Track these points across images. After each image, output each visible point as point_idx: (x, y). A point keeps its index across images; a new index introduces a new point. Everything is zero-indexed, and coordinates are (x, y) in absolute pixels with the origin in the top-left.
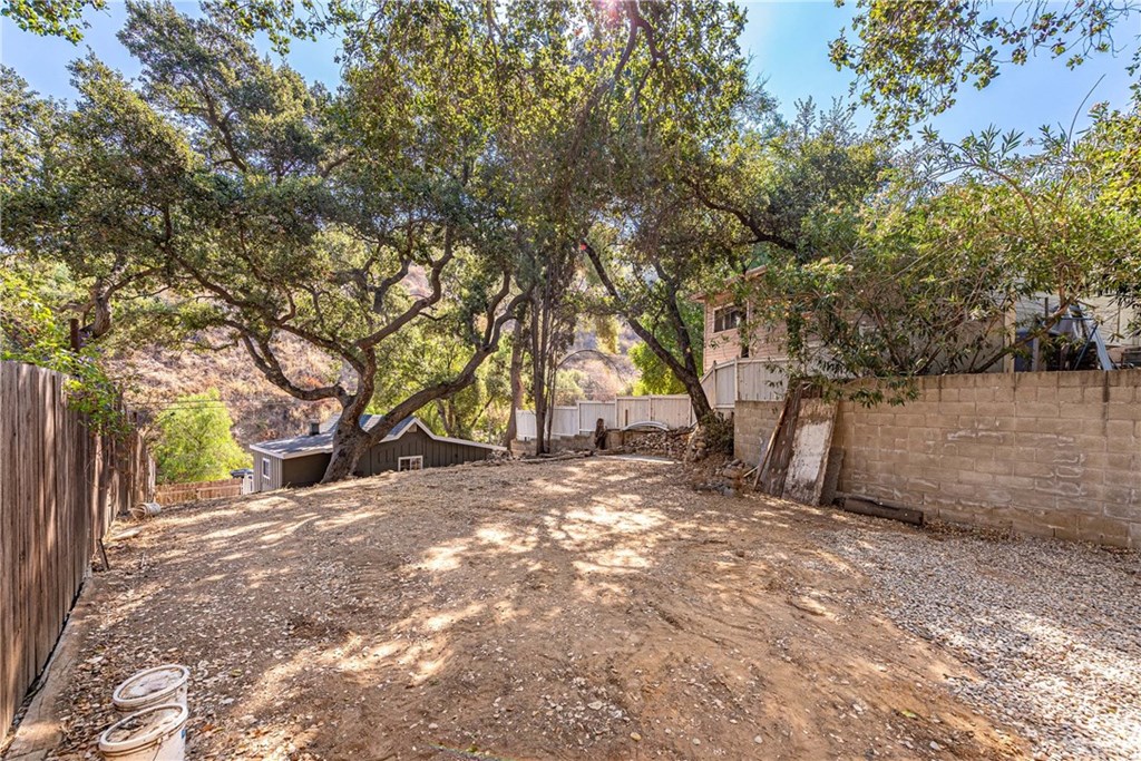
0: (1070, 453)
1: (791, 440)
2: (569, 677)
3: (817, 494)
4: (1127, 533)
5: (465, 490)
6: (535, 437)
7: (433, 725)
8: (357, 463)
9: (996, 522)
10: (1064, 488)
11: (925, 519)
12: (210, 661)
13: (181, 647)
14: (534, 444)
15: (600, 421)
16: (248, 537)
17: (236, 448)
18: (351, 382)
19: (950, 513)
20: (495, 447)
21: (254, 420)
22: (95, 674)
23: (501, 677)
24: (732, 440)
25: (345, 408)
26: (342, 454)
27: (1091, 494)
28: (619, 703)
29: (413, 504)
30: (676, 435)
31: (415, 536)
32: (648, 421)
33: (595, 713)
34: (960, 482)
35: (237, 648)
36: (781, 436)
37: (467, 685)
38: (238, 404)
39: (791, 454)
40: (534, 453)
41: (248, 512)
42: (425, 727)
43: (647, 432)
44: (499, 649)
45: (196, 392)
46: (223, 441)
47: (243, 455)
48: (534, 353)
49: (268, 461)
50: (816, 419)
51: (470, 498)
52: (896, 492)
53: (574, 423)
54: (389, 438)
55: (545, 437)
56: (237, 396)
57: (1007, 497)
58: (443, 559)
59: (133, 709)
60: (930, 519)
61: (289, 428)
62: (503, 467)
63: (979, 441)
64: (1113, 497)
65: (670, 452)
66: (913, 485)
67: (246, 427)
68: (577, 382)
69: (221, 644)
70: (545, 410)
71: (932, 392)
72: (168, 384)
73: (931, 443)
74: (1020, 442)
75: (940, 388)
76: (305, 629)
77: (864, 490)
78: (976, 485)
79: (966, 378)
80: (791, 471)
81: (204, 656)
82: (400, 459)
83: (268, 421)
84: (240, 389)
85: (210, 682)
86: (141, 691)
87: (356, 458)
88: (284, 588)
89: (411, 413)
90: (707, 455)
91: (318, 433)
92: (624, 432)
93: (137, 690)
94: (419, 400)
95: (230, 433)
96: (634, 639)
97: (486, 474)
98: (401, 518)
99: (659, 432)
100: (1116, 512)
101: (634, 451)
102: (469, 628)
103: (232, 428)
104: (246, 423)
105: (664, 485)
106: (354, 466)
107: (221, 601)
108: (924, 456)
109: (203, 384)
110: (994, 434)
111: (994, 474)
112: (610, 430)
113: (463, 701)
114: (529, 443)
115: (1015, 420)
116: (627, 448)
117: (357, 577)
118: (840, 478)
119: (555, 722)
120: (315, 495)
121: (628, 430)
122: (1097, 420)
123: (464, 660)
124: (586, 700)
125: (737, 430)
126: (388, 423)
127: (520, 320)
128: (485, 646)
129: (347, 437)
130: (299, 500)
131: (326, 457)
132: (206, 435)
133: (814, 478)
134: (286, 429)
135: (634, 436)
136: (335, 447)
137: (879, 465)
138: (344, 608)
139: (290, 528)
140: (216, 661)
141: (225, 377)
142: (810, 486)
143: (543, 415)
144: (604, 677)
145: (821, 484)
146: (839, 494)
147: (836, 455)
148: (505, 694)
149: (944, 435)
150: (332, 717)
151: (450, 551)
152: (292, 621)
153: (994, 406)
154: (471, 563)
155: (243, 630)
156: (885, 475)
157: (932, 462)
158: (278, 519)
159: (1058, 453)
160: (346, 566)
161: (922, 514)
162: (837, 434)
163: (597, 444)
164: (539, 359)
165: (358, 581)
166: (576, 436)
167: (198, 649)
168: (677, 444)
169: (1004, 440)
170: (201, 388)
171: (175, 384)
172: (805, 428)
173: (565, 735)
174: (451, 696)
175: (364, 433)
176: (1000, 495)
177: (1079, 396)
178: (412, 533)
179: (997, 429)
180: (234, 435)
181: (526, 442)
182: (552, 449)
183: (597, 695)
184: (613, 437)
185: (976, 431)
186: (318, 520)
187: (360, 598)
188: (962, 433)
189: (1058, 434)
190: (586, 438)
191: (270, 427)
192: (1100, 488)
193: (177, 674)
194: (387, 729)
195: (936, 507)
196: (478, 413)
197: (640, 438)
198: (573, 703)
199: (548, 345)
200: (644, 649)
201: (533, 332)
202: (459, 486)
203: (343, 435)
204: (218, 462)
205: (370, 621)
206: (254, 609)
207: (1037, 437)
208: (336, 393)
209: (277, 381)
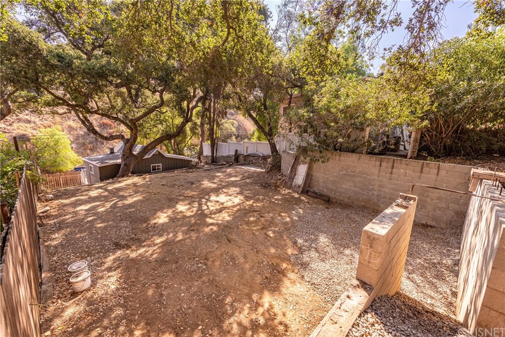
0: (370, 182)
1: (296, 169)
2: (194, 258)
3: (301, 189)
4: (379, 207)
5: (176, 186)
6: (211, 155)
7: (156, 272)
8: (133, 168)
9: (349, 201)
10: (367, 192)
11: (331, 199)
12: (90, 257)
13: (81, 253)
14: (210, 158)
15: (236, 151)
16: (92, 210)
17: (74, 154)
18: (127, 133)
19: (338, 198)
20: (193, 160)
21: (81, 140)
22: (57, 263)
23: (176, 259)
24: (280, 165)
25: (125, 144)
26: (125, 165)
27: (373, 195)
28: (206, 264)
29: (155, 194)
30: (265, 158)
31: (155, 210)
32: (255, 152)
33: (199, 267)
34: (342, 188)
35: (98, 253)
36: (293, 168)
37: (166, 261)
38: (72, 132)
39: (295, 174)
40: (210, 162)
41: (90, 198)
42: (154, 273)
43: (254, 156)
44: (177, 251)
45: (50, 127)
46: (67, 151)
47: (78, 157)
48: (209, 119)
49: (92, 166)
50: (304, 163)
51: (178, 191)
52: (325, 190)
53: (227, 150)
54: (146, 157)
55: (215, 155)
56: (71, 129)
57: (353, 194)
58: (162, 218)
59: (74, 272)
60: (333, 199)
61: (99, 144)
62: (194, 173)
63: (348, 175)
64: (378, 196)
65: (262, 165)
66: (330, 188)
67: (77, 144)
68: (233, 125)
69: (93, 252)
70: (214, 144)
71: (337, 157)
72: (34, 123)
73: (336, 174)
74: (358, 177)
75: (340, 156)
76: (118, 246)
77: (316, 188)
78: (346, 189)
79: (347, 154)
80: (294, 180)
81: (88, 256)
82: (152, 165)
83: (88, 141)
84: (72, 125)
85: (92, 263)
86: (76, 268)
87: (132, 166)
88: (110, 232)
89: (155, 147)
90: (271, 171)
91: (114, 153)
92: (246, 156)
93: (74, 267)
94: (159, 141)
95: (70, 147)
96: (216, 246)
97: (186, 178)
98: (150, 201)
99: (259, 157)
100: (378, 200)
101: (249, 164)
102: (169, 244)
103: (70, 144)
104: (78, 142)
105: (252, 183)
106: (131, 170)
107: (89, 238)
108: (333, 179)
109: (53, 123)
110: (352, 174)
111: (351, 186)
112: (240, 155)
113: (165, 266)
114: (208, 157)
115: (358, 170)
116: (247, 163)
117: (134, 227)
118: (310, 183)
119: (188, 270)
120: (115, 189)
121: (248, 155)
122: (377, 172)
123: (166, 255)
124: (197, 264)
125: (282, 162)
126: (145, 150)
127: (204, 104)
128: (173, 250)
129: (127, 157)
130: (109, 191)
131: (119, 166)
132: (58, 148)
133: (301, 184)
134: (97, 145)
135: (250, 157)
136: (122, 161)
137: (321, 180)
138: (130, 239)
139: (108, 205)
140: (93, 257)
141: (64, 119)
142: (299, 187)
143: (214, 146)
144: (204, 258)
145: (302, 186)
146: (309, 189)
147: (309, 175)
148: (176, 263)
149: (339, 172)
150: (129, 271)
151: (165, 215)
152: (114, 244)
153: (353, 165)
154: (173, 221)
155: (99, 248)
156: (322, 184)
157: (335, 180)
158: (102, 201)
159: (367, 181)
160: (130, 223)
161: (330, 198)
162: (310, 169)
163: (235, 160)
164: (211, 122)
165: (134, 229)
166: (227, 156)
167: (86, 254)
168: (265, 162)
169: (354, 176)
170: (52, 124)
171: (39, 123)
172: (301, 165)
173: (189, 273)
174: (161, 264)
175: (134, 156)
176: (351, 193)
177: (374, 164)
178: (154, 208)
179: (353, 172)
180: (72, 148)
181: (207, 157)
182: (217, 161)
183: (201, 263)
184: (241, 158)
185: (347, 172)
186: (118, 201)
187: (135, 235)
188: (344, 172)
189: (368, 175)
190: (231, 157)
191: (89, 144)
192: (375, 193)
193: (84, 263)
194: (144, 273)
195: (335, 195)
196: (186, 142)
197: (252, 159)
198: (194, 265)
199: (216, 116)
200: (218, 250)
201: (208, 110)
202: (174, 184)
203: (125, 157)
204: (66, 161)
205: (139, 242)
206: (101, 240)
207: (363, 176)
208: (120, 138)
209: (92, 132)
